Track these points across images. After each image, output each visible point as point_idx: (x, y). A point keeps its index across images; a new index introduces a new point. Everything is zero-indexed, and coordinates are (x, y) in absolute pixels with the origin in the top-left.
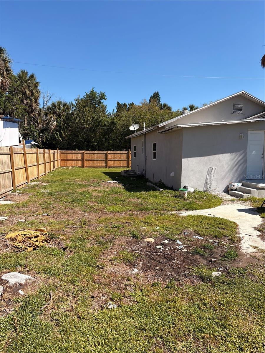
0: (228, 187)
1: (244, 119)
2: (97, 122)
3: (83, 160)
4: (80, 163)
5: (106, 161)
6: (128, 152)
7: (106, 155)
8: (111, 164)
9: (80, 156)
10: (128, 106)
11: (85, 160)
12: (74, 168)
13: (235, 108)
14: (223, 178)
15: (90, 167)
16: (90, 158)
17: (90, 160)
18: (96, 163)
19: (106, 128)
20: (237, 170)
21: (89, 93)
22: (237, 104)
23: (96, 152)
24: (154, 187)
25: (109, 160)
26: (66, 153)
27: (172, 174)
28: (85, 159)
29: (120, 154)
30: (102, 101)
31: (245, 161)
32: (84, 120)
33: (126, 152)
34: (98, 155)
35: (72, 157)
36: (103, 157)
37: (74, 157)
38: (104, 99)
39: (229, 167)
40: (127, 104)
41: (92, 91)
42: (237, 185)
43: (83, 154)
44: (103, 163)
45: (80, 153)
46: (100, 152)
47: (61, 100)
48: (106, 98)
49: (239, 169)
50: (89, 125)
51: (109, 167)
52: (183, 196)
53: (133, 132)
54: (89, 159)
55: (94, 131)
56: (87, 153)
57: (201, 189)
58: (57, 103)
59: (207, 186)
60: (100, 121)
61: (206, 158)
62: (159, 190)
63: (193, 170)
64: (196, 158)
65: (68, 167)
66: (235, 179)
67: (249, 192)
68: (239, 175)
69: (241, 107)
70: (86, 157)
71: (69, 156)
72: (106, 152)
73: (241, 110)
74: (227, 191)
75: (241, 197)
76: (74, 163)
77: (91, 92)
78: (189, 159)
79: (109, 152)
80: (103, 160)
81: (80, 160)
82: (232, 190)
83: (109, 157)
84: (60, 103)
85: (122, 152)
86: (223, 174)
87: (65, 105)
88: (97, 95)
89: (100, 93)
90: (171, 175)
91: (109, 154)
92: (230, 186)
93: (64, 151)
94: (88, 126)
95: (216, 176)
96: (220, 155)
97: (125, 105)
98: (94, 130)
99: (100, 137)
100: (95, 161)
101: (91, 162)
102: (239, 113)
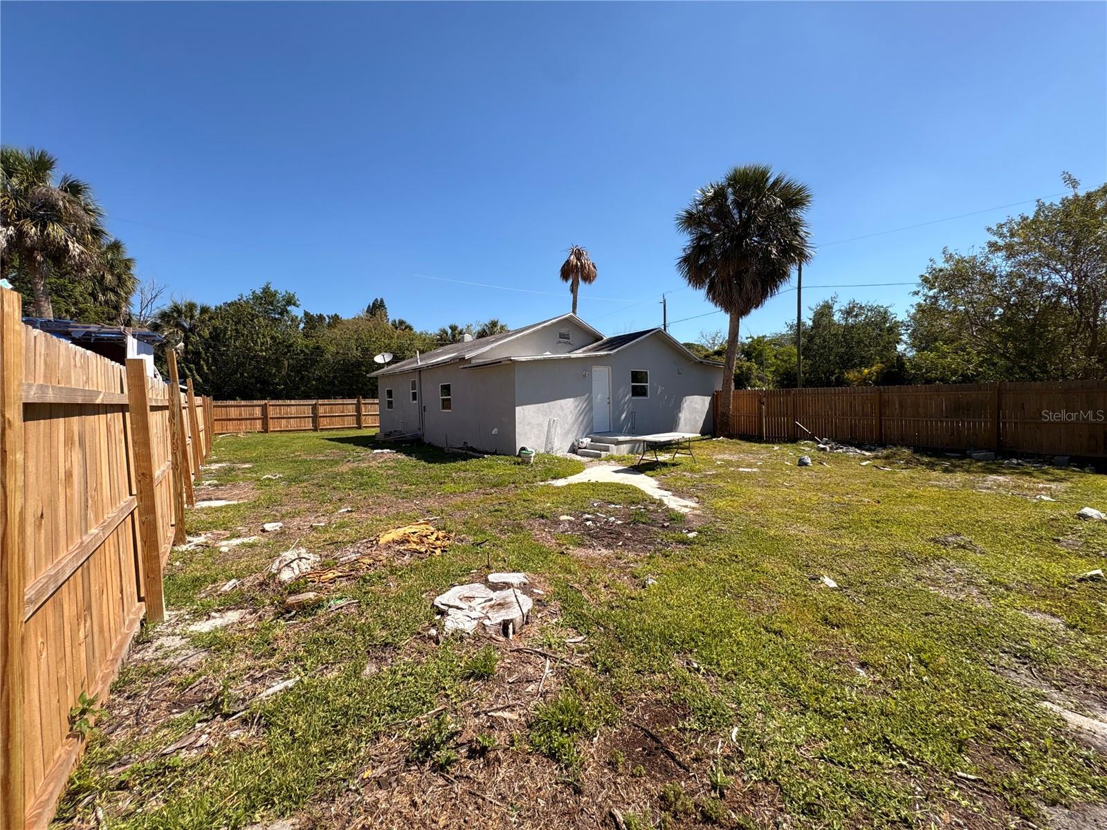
0: (573, 445)
1: (569, 352)
2: (283, 347)
3: (265, 419)
4: (258, 425)
5: (315, 418)
6: (358, 401)
7: (314, 407)
8: (324, 423)
9: (258, 412)
10: (327, 320)
11: (271, 418)
12: (250, 435)
13: (562, 336)
14: (567, 433)
15: (281, 431)
16: (280, 413)
17: (282, 418)
18: (293, 424)
19: (302, 356)
20: (582, 421)
21: (259, 291)
22: (563, 331)
23: (293, 402)
24: (466, 453)
25: (321, 417)
26: (226, 406)
27: (495, 431)
28: (269, 416)
29: (343, 404)
30: (289, 308)
31: (590, 408)
32: (256, 343)
33: (355, 401)
34: (298, 408)
35: (240, 414)
36: (308, 411)
37: (245, 413)
38: (294, 304)
39: (574, 418)
40: (325, 316)
41: (268, 288)
42: (587, 441)
43: (264, 408)
44: (308, 423)
45: (259, 406)
46: (302, 402)
47: (194, 301)
48: (298, 302)
49: (586, 419)
50: (266, 350)
51: (322, 430)
52: (528, 463)
53: (381, 366)
54: (278, 416)
55: (278, 363)
56: (273, 405)
57: (542, 451)
58: (186, 306)
59: (550, 446)
60: (291, 345)
61: (545, 404)
62: (484, 458)
63: (529, 423)
64: (533, 406)
65: (237, 433)
66: (581, 433)
67: (607, 450)
68: (586, 429)
69: (568, 335)
70: (272, 412)
71: (233, 413)
72: (314, 402)
73: (569, 339)
74: (573, 450)
75: (598, 456)
76: (245, 426)
77: (264, 289)
78: (524, 407)
79: (320, 402)
80: (309, 417)
81: (259, 419)
82: (580, 448)
83: (321, 410)
84: (191, 307)
85: (346, 401)
86: (567, 427)
87: (204, 310)
88: (279, 297)
89: (284, 293)
90: (493, 432)
91: (320, 405)
92: (576, 444)
93: (219, 403)
94: (264, 354)
95: (559, 430)
96: (562, 401)
97: (321, 317)
98: (278, 361)
99: (288, 375)
100: (292, 420)
101: (284, 421)
102: (566, 343)
